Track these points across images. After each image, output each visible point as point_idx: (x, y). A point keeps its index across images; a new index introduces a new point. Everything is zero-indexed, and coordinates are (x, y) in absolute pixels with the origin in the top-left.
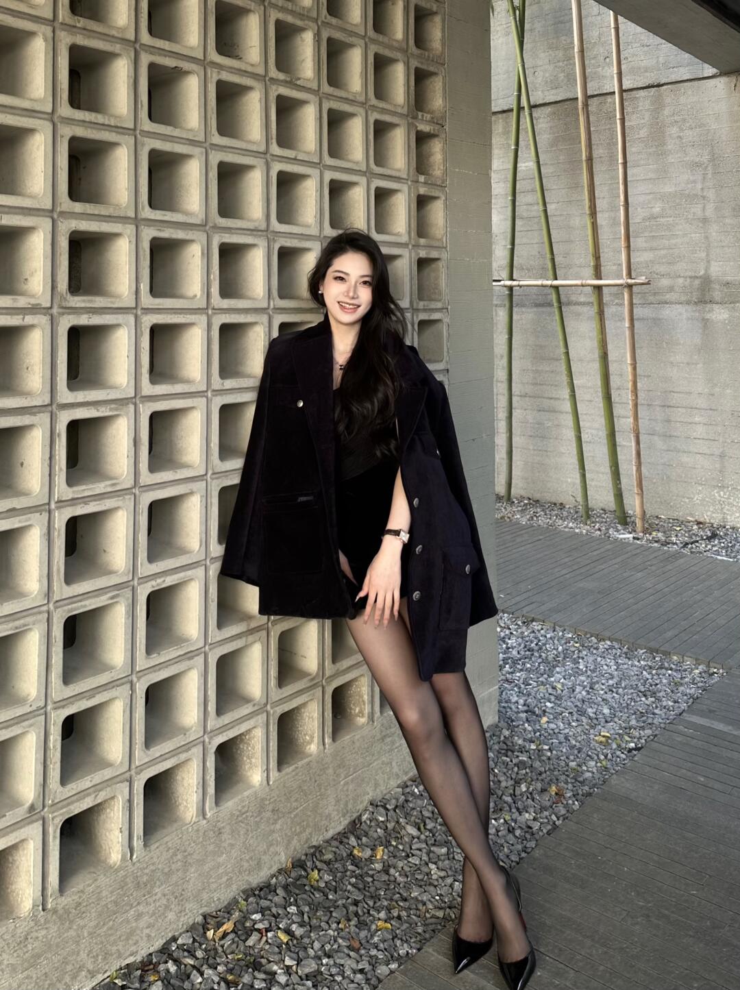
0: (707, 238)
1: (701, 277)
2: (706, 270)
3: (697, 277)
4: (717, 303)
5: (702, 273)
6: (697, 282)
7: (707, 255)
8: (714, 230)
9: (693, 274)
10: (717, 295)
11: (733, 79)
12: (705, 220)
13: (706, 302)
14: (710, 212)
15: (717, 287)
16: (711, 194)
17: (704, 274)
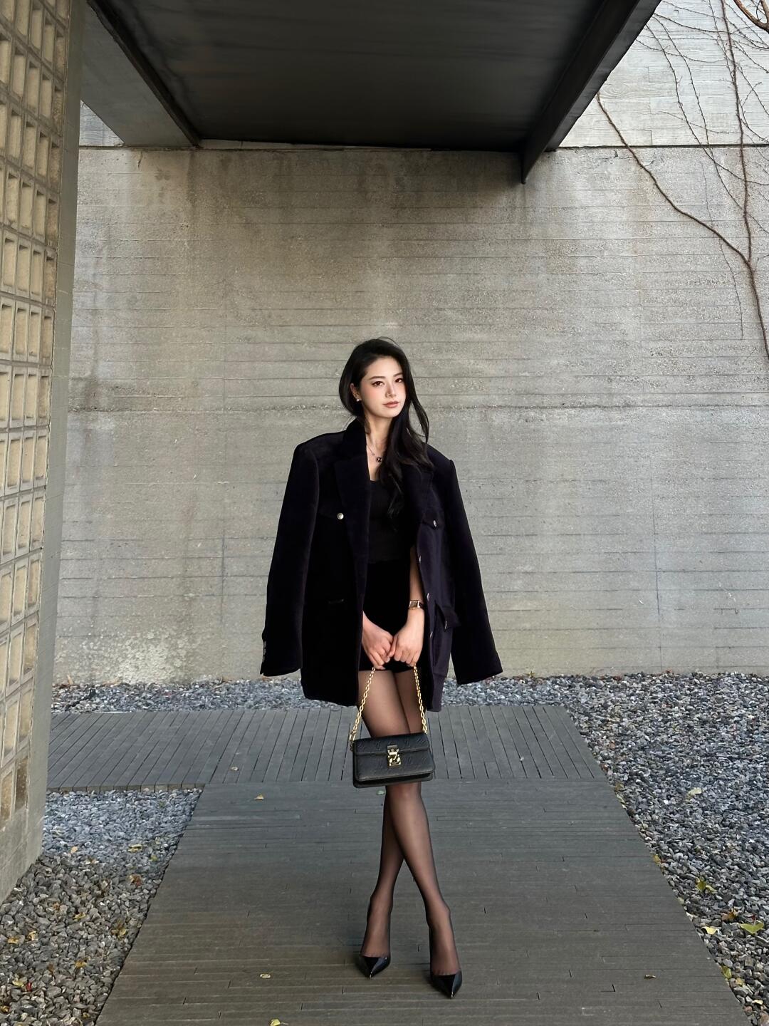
0: (96, 332)
1: (86, 379)
2: (92, 371)
3: (80, 379)
4: (103, 411)
5: (88, 373)
6: (81, 385)
7: (96, 353)
8: (105, 323)
9: (77, 376)
10: (104, 401)
11: (138, 154)
12: (95, 312)
13: (89, 410)
14: (101, 304)
15: (105, 391)
16: (104, 283)
17: (90, 376)
